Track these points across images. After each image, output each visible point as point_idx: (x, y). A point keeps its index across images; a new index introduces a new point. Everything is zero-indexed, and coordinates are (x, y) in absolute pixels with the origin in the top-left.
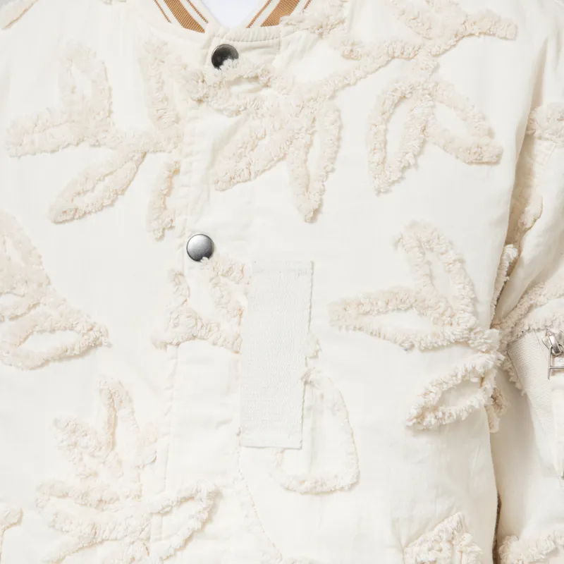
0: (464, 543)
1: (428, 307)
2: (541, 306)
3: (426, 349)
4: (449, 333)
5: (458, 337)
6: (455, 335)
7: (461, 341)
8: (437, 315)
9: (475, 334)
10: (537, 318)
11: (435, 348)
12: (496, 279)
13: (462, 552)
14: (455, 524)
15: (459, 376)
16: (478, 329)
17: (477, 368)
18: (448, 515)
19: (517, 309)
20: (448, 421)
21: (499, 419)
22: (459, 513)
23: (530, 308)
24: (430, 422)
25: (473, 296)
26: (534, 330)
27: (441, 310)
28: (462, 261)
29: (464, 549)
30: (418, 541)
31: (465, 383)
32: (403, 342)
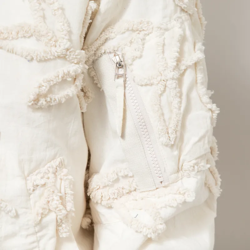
0: (63, 174)
1: (42, 36)
2: (112, 39)
3: (40, 61)
4: (54, 51)
5: (59, 54)
6: (58, 52)
7: (61, 56)
8: (47, 41)
9: (70, 52)
10: (109, 46)
11: (46, 60)
12: (84, 21)
13: (61, 179)
14: (57, 163)
15: (60, 77)
16: (71, 50)
17: (71, 72)
18: (54, 158)
19: (98, 40)
20: (53, 104)
21: (87, 104)
22: (61, 158)
23: (106, 40)
24: (42, 103)
25: (69, 30)
26: (108, 53)
27: (49, 38)
28: (63, 9)
29: (62, 177)
30: (35, 173)
31: (64, 81)
32: (27, 56)
